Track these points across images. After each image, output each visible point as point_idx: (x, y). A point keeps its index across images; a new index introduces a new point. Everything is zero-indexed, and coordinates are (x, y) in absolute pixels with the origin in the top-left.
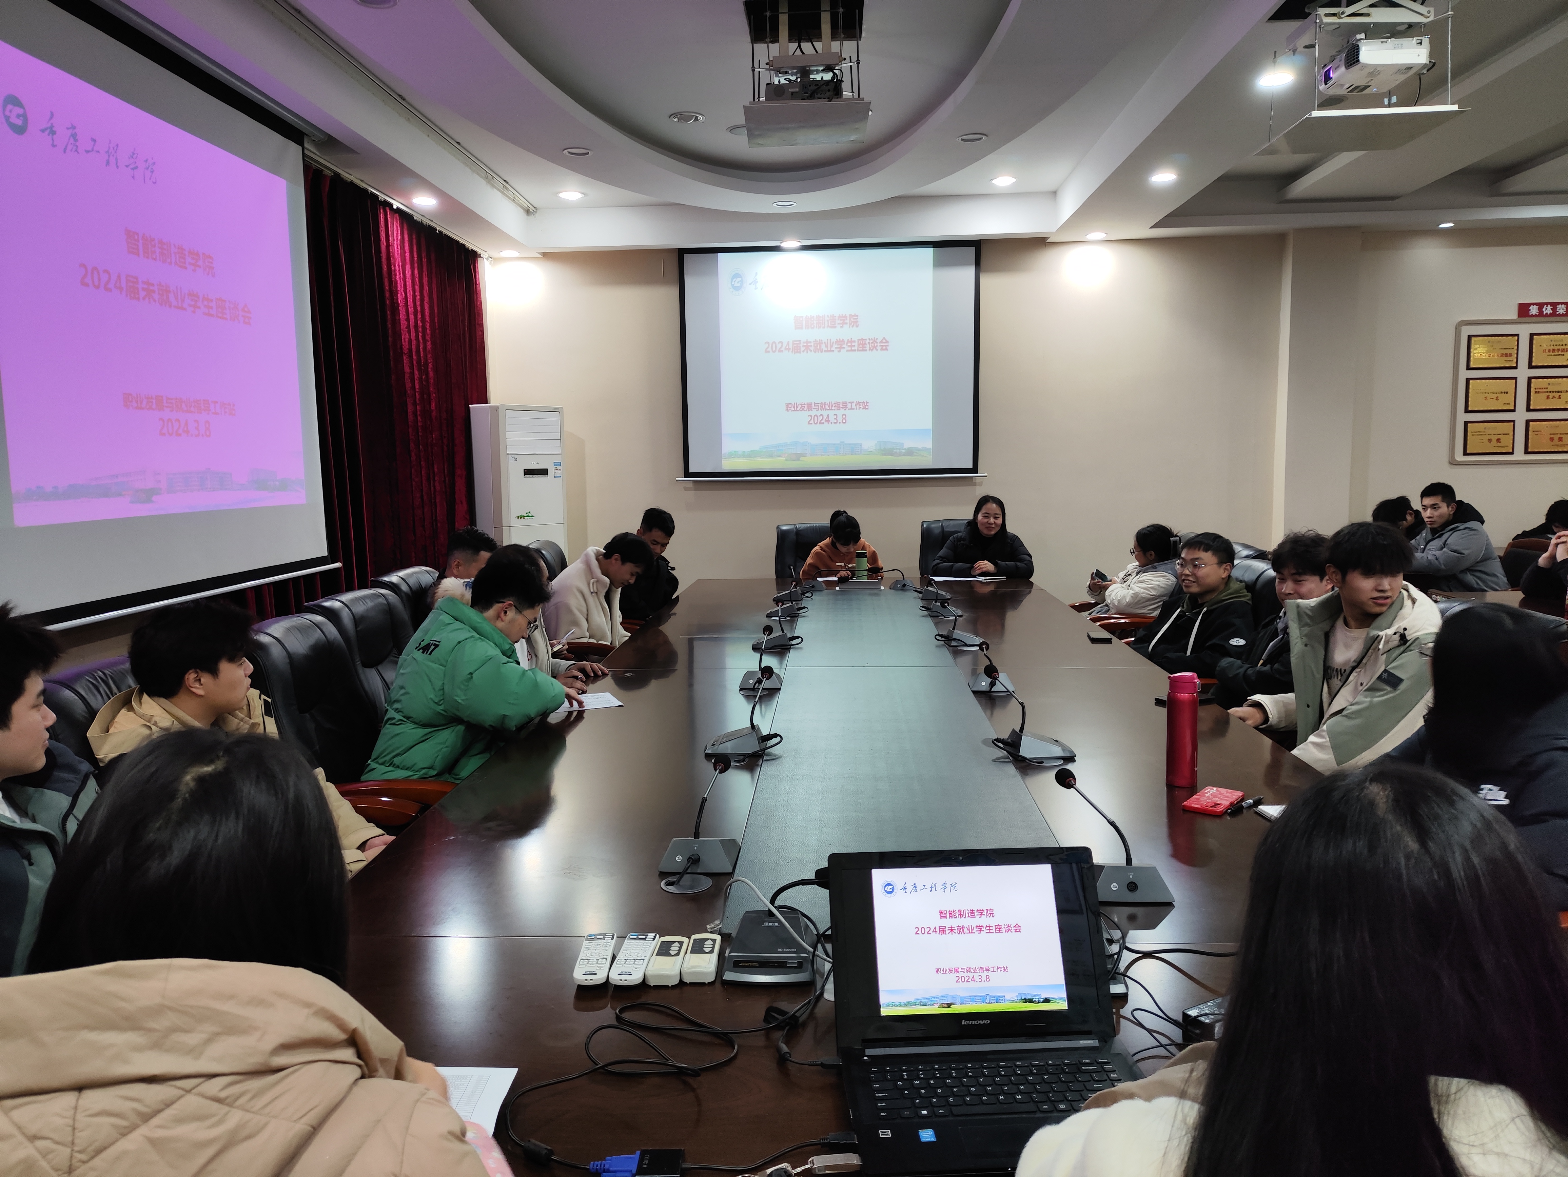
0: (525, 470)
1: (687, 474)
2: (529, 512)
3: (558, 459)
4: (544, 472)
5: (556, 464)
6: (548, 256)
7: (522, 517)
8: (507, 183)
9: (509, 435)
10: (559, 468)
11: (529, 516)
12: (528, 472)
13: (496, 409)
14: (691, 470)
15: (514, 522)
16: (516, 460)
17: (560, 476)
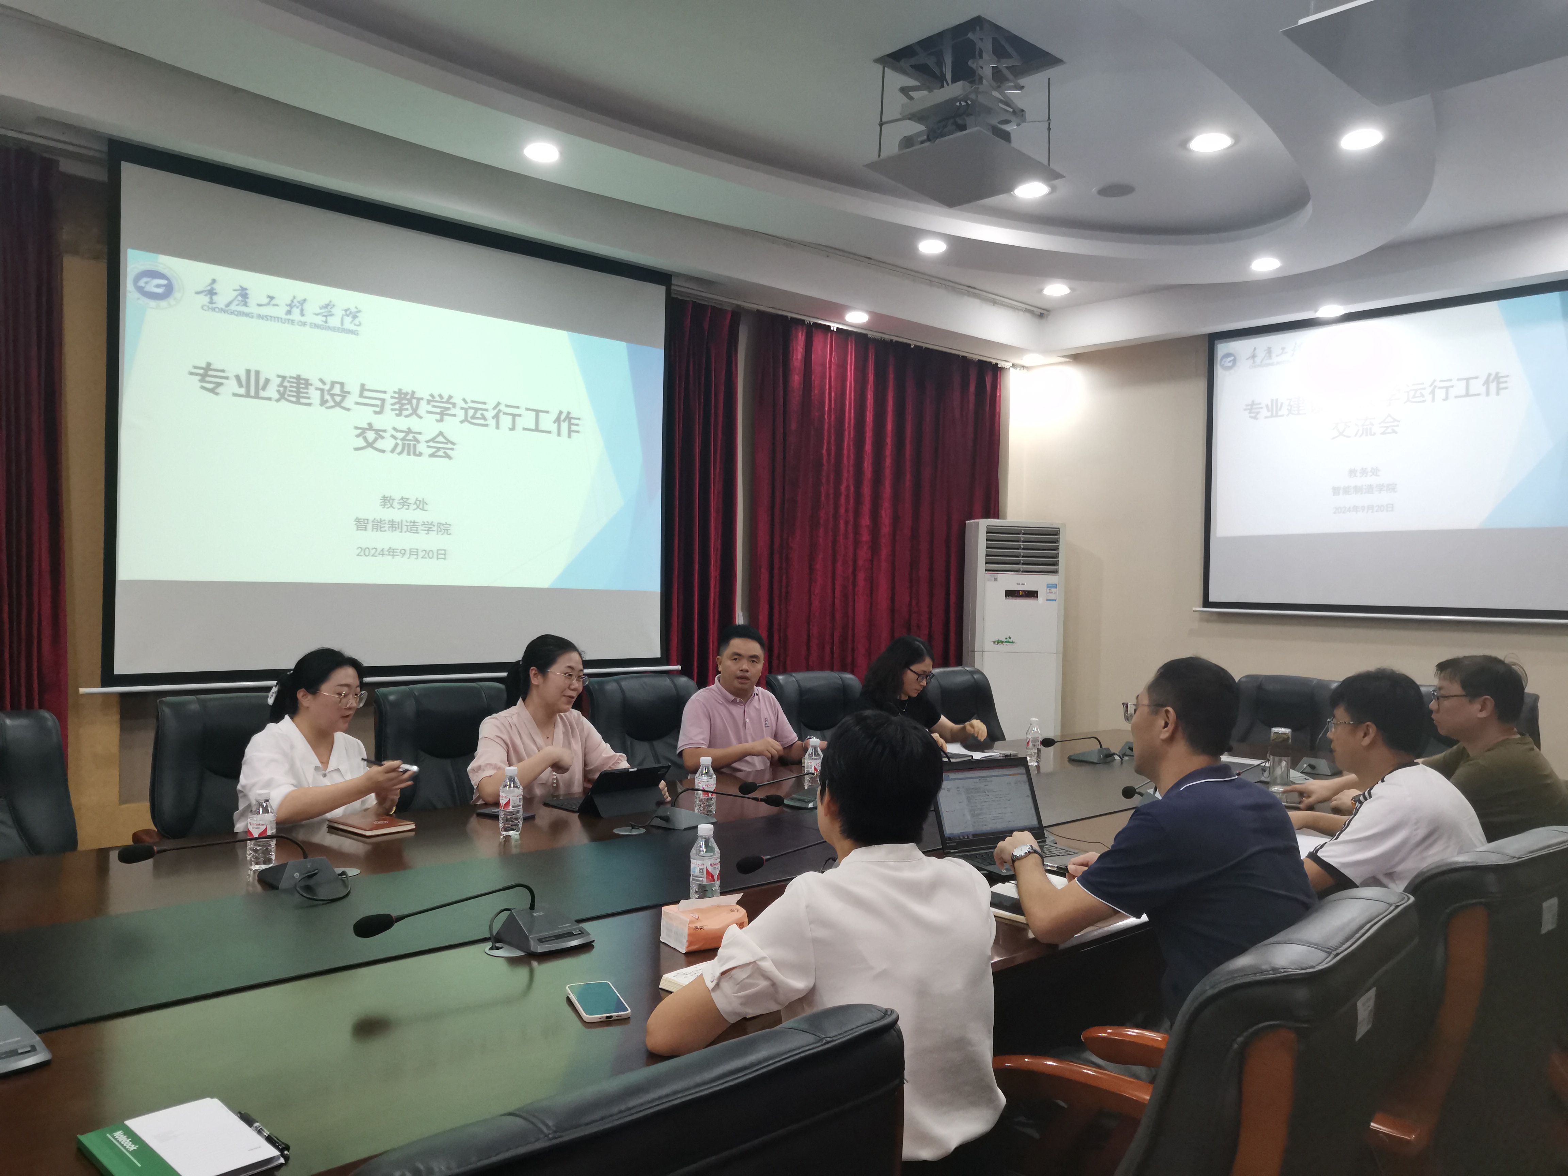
0: (1006, 591)
1: (1207, 603)
2: (1010, 638)
3: (1052, 580)
4: (1033, 595)
5: (1049, 586)
7: (999, 642)
10: (1053, 590)
11: (1009, 641)
12: (1010, 594)
14: (1211, 599)
15: (988, 646)
16: (996, 579)
17: (1055, 600)
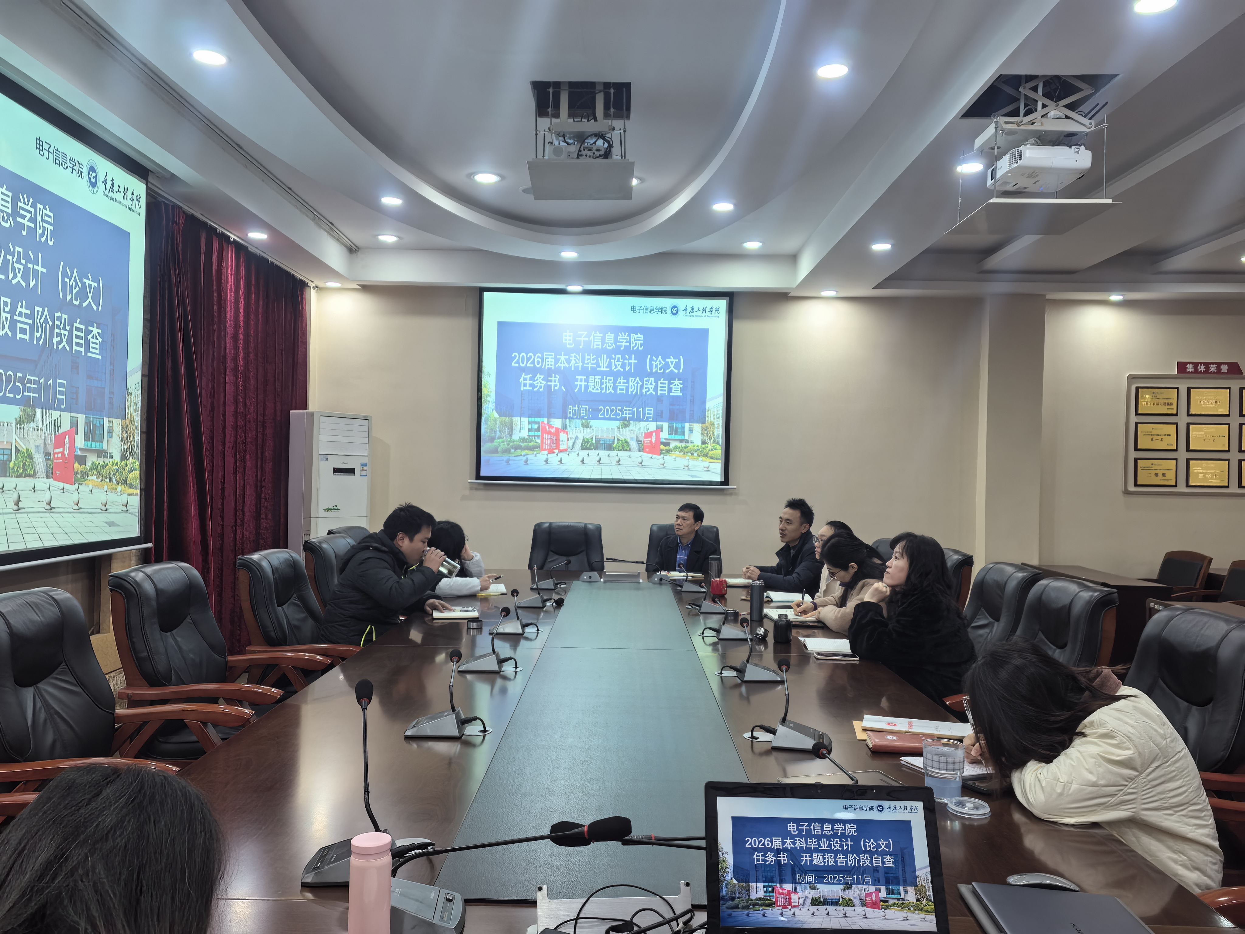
0: (334, 468)
1: (478, 477)
2: (336, 506)
3: (365, 460)
4: (351, 471)
5: (363, 465)
6: (367, 288)
7: (329, 510)
8: (332, 224)
9: (322, 438)
10: (365, 468)
11: (335, 509)
12: (337, 471)
13: (312, 414)
14: (482, 474)
15: (322, 513)
16: (327, 459)
17: (366, 476)
